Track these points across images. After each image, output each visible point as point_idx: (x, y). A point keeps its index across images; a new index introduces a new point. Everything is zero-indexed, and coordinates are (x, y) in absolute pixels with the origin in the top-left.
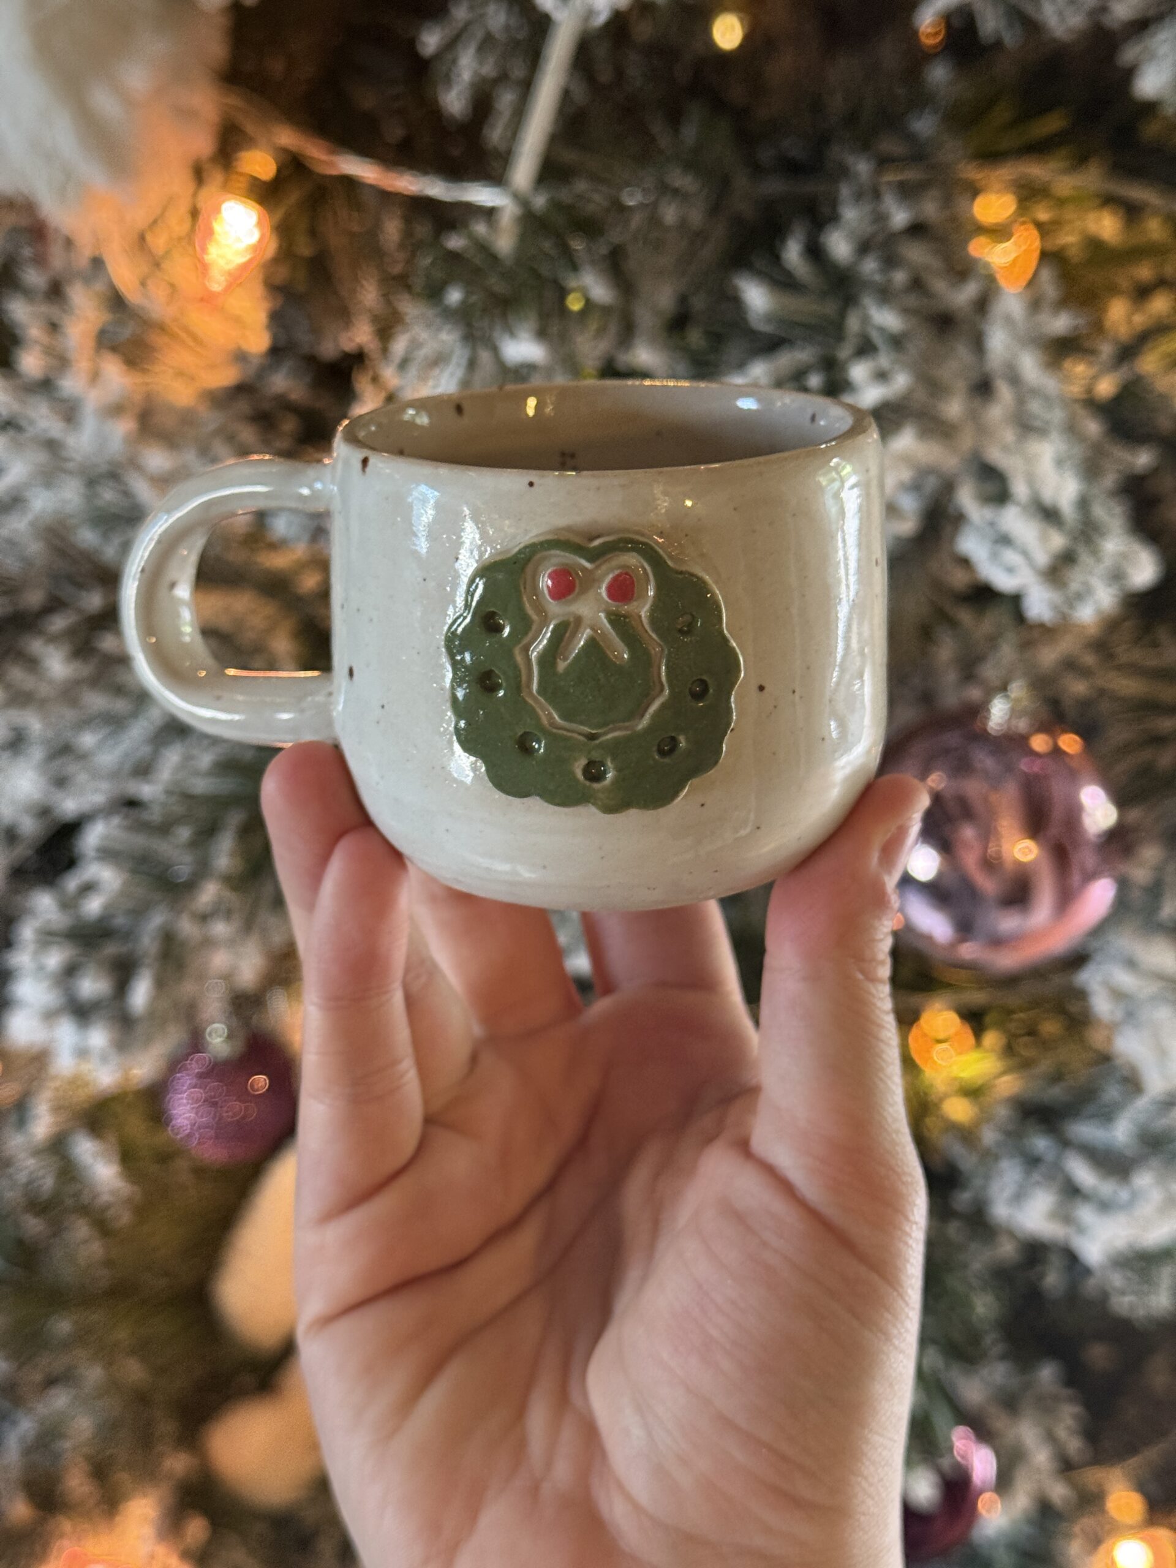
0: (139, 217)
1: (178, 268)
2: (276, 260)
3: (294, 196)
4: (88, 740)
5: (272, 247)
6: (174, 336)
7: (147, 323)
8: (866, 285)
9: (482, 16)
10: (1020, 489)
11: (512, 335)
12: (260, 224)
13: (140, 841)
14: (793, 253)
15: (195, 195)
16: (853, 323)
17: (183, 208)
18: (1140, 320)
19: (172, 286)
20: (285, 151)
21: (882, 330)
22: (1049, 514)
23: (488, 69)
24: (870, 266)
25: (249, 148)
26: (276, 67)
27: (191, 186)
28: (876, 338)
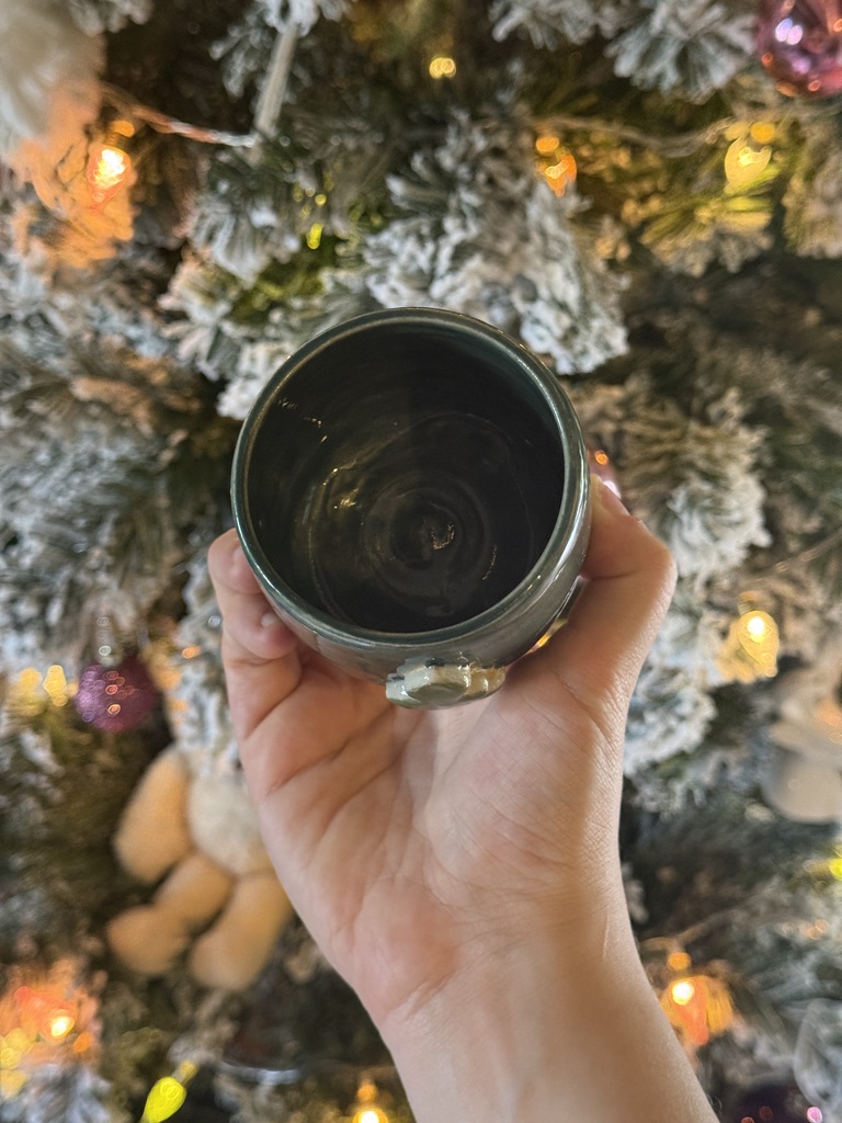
0: (54, 159)
1: (77, 189)
2: (136, 187)
3: (147, 148)
4: (27, 480)
5: (133, 178)
6: (75, 230)
7: (60, 222)
8: (462, 181)
9: (248, 36)
10: (543, 292)
11: (258, 209)
12: (124, 163)
13: (57, 528)
14: (418, 162)
15: (87, 147)
16: (453, 202)
17: (80, 153)
18: (642, 213)
19: (74, 200)
20: (142, 120)
21: (468, 205)
22: (563, 307)
23: (252, 66)
24: (463, 171)
25: (119, 119)
26: (137, 73)
27: (85, 141)
28: (466, 209)
